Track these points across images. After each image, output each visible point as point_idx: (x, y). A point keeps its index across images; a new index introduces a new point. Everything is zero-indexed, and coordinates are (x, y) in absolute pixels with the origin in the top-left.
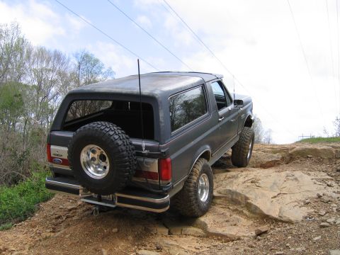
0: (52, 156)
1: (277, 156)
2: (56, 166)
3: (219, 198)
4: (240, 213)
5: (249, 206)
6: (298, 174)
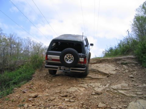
0: (48, 58)
1: (95, 61)
2: (48, 61)
3: (90, 71)
4: (98, 74)
5: (99, 72)
6: (107, 65)
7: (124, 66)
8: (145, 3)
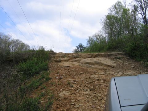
5: (103, 64)
6: (105, 59)
7: (118, 60)
8: (117, 3)
